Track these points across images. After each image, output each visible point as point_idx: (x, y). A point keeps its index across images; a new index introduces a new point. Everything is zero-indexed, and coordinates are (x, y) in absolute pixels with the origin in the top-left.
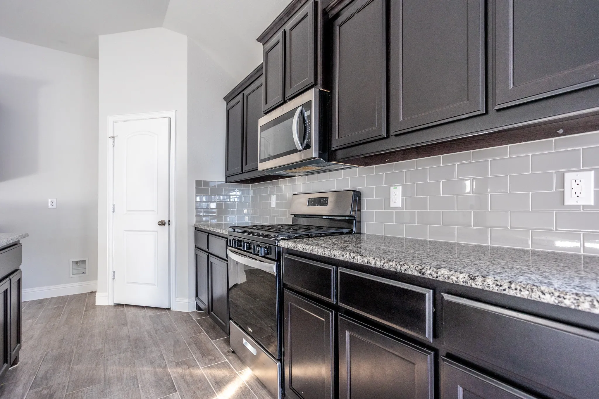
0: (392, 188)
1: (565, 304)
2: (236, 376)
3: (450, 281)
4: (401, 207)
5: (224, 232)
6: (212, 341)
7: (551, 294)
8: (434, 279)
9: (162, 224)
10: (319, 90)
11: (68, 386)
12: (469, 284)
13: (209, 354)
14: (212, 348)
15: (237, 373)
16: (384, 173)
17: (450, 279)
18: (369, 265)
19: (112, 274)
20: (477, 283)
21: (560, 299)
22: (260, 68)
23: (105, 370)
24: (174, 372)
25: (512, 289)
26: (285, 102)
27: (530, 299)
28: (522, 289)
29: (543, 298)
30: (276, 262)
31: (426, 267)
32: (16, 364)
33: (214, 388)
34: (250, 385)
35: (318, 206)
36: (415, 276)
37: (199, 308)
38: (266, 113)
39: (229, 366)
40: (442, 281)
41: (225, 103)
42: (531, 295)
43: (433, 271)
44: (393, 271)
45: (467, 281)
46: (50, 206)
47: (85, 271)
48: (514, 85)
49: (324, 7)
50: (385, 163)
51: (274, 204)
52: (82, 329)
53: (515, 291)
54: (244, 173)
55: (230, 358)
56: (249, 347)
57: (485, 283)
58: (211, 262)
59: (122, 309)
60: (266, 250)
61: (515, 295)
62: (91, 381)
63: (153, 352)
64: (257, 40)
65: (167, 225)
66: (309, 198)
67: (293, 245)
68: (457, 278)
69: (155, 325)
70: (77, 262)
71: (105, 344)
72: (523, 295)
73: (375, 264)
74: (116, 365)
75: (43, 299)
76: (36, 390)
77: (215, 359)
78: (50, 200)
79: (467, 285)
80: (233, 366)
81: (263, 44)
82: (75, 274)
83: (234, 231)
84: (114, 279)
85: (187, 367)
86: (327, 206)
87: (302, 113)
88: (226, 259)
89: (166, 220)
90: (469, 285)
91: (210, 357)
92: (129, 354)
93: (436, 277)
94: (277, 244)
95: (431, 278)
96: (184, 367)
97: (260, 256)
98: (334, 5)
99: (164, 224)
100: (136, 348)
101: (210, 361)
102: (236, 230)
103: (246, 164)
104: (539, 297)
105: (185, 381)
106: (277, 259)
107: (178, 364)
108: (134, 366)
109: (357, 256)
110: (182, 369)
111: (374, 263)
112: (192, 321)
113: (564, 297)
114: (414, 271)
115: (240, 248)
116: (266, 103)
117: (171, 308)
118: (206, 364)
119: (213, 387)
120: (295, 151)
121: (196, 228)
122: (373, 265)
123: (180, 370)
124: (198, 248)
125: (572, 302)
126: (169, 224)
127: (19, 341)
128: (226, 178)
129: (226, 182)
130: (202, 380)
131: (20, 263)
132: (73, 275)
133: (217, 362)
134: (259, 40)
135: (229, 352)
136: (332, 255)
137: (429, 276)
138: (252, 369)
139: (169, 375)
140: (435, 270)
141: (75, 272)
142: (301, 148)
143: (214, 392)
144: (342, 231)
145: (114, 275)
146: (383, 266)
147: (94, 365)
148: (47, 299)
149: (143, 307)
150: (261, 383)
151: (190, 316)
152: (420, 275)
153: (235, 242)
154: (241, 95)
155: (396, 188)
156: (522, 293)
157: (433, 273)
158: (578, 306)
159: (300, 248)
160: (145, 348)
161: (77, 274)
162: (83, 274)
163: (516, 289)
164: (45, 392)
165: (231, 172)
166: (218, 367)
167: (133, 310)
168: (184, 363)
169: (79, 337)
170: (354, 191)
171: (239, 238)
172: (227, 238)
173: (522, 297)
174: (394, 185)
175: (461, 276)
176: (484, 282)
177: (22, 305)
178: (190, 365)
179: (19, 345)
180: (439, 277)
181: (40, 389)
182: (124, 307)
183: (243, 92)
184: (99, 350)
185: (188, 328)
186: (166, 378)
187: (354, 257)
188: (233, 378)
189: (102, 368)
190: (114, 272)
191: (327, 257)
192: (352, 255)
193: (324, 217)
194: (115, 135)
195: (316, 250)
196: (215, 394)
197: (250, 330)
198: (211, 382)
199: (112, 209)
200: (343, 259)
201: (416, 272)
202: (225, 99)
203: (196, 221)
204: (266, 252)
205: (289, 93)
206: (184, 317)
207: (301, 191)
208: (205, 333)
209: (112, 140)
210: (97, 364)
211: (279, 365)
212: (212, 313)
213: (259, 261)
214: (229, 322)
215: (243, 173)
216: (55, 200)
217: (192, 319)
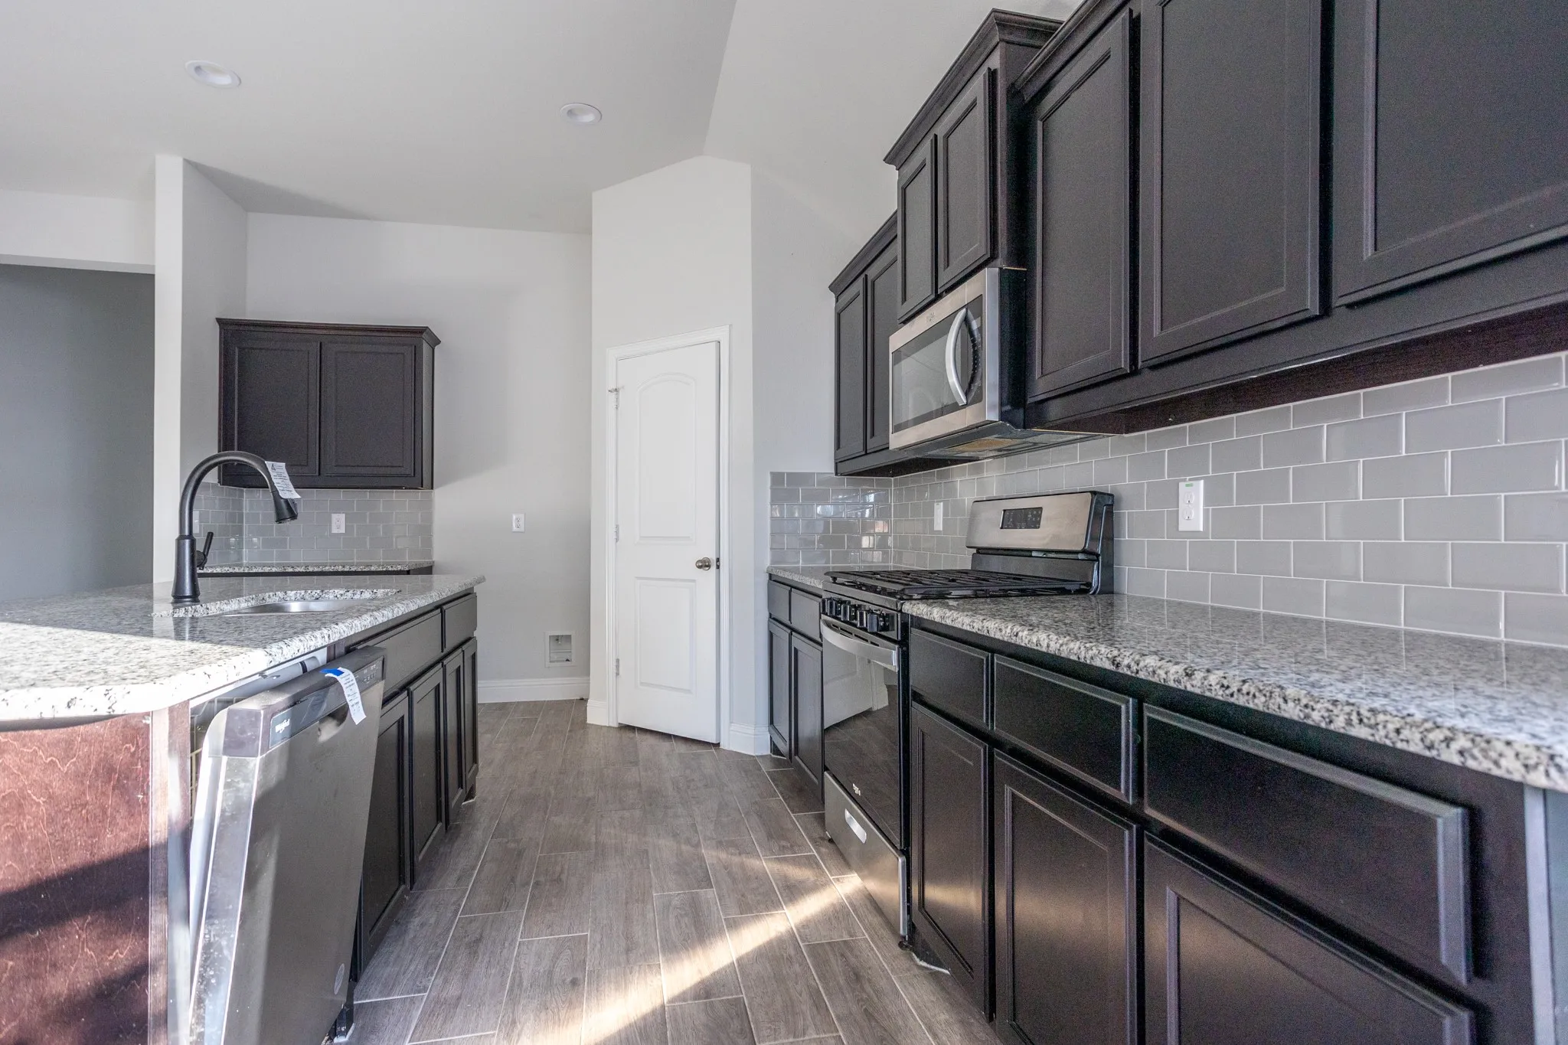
0: (1182, 485)
1: (1313, 721)
2: (826, 884)
3: (1155, 679)
4: (1202, 530)
5: (816, 584)
6: (792, 815)
7: (1297, 702)
8: (1133, 675)
9: (704, 565)
10: (1001, 269)
11: (543, 845)
12: (1183, 684)
13: (784, 837)
14: (790, 826)
15: (831, 878)
16: (1167, 450)
17: (1156, 676)
18: (1039, 648)
19: (615, 664)
20: (1194, 683)
21: (1307, 711)
22: (891, 223)
23: (598, 833)
24: (711, 855)
25: (1243, 694)
26: (938, 297)
27: (1267, 711)
28: (1257, 694)
29: (1284, 710)
30: (897, 646)
31: (1125, 653)
32: (473, 798)
33: (782, 896)
34: (851, 904)
35: (1021, 528)
36: (1105, 669)
37: (775, 750)
38: (905, 322)
39: (817, 864)
40: (1145, 680)
41: (833, 296)
42: (1268, 705)
43: (1133, 659)
44: (1075, 661)
45: (1180, 678)
46: (515, 528)
47: (571, 656)
48: (1376, 250)
49: (1012, 80)
50: (1166, 426)
51: (939, 525)
52: (564, 760)
53: (1246, 697)
54: (870, 453)
55: (823, 850)
56: (857, 828)
57: (1206, 683)
58: (795, 648)
59: (631, 735)
60: (881, 621)
61: (1247, 705)
62: (577, 844)
63: (679, 817)
64: (884, 160)
65: (714, 567)
66: (1005, 511)
67: (925, 610)
68: (1166, 673)
69: (688, 772)
70: (557, 639)
71: (600, 791)
72: (1256, 705)
73: (1048, 646)
74: (615, 827)
75: (506, 703)
76: (499, 840)
77: (792, 846)
78: (514, 517)
79: (1180, 687)
80: (825, 864)
81: (898, 167)
82: (553, 662)
83: (835, 583)
84: (617, 674)
85: (738, 851)
86: (1039, 527)
87: (966, 321)
88: (819, 640)
89: (713, 557)
90: (1182, 687)
91: (783, 843)
92: (637, 813)
93: (1135, 671)
94: (899, 608)
95: (1129, 673)
96: (731, 850)
97: (870, 633)
98: (1031, 72)
99: (709, 566)
100: (651, 805)
101: (783, 849)
102: (839, 580)
103: (873, 435)
104: (1279, 708)
105: (730, 874)
106: (900, 638)
107: (720, 845)
108: (645, 835)
109: (1023, 631)
110: (728, 853)
111: (1046, 645)
112: (758, 772)
113: (1312, 707)
114: (1104, 659)
115: (854, 621)
116: (904, 299)
117: (721, 744)
118: (773, 853)
119: (780, 893)
120: (955, 407)
121: (770, 576)
122: (1044, 649)
123: (723, 856)
124: (774, 619)
125: (1323, 717)
126: (718, 567)
127: (475, 760)
128: (836, 464)
129: (836, 474)
130: (762, 878)
131: (474, 625)
132: (550, 662)
133: (796, 853)
134: (889, 159)
135: (822, 839)
136: (985, 628)
137: (1125, 669)
138: (863, 878)
139: (702, 859)
140: (1137, 657)
141: (555, 657)
142: (965, 402)
143: (780, 902)
144: (1063, 586)
145: (618, 667)
146: (1059, 650)
147: (581, 821)
148: (511, 703)
149: (668, 736)
150: (874, 904)
151: (757, 763)
152: (1112, 668)
153: (831, 604)
154: (861, 280)
155: (1191, 485)
156: (1256, 701)
157: (1132, 664)
158: (1331, 722)
159: (936, 616)
160: (666, 807)
161: (558, 661)
162: (568, 662)
163: (1248, 694)
164: (512, 845)
165: (845, 452)
166: (796, 862)
167: (651, 740)
168: (732, 844)
169: (561, 773)
170: (1094, 493)
171: (840, 597)
172: (820, 597)
173: (1256, 708)
174: (1188, 478)
175: (1173, 669)
176: (1205, 680)
177: (478, 707)
178: (743, 850)
179: (475, 765)
180: (1140, 672)
181: (505, 840)
182: (634, 732)
183: (866, 272)
184: (589, 799)
185: (749, 785)
186: (697, 863)
187: (1017, 633)
188: (822, 885)
189: (593, 828)
190: (618, 661)
191: (976, 634)
192: (1015, 629)
193: (1034, 554)
194: (619, 386)
195: (960, 619)
196: (781, 904)
197: (857, 791)
198: (777, 885)
199: (615, 534)
200: (1001, 638)
201: (1107, 662)
202: (832, 288)
203: (773, 562)
204: (882, 624)
205: (945, 278)
206: (744, 763)
207: (995, 494)
208: (781, 798)
209: (613, 395)
210: (586, 821)
211: (903, 862)
212: (797, 757)
213: (872, 643)
214: (823, 774)
215: (866, 454)
216: (522, 516)
217: (760, 769)
